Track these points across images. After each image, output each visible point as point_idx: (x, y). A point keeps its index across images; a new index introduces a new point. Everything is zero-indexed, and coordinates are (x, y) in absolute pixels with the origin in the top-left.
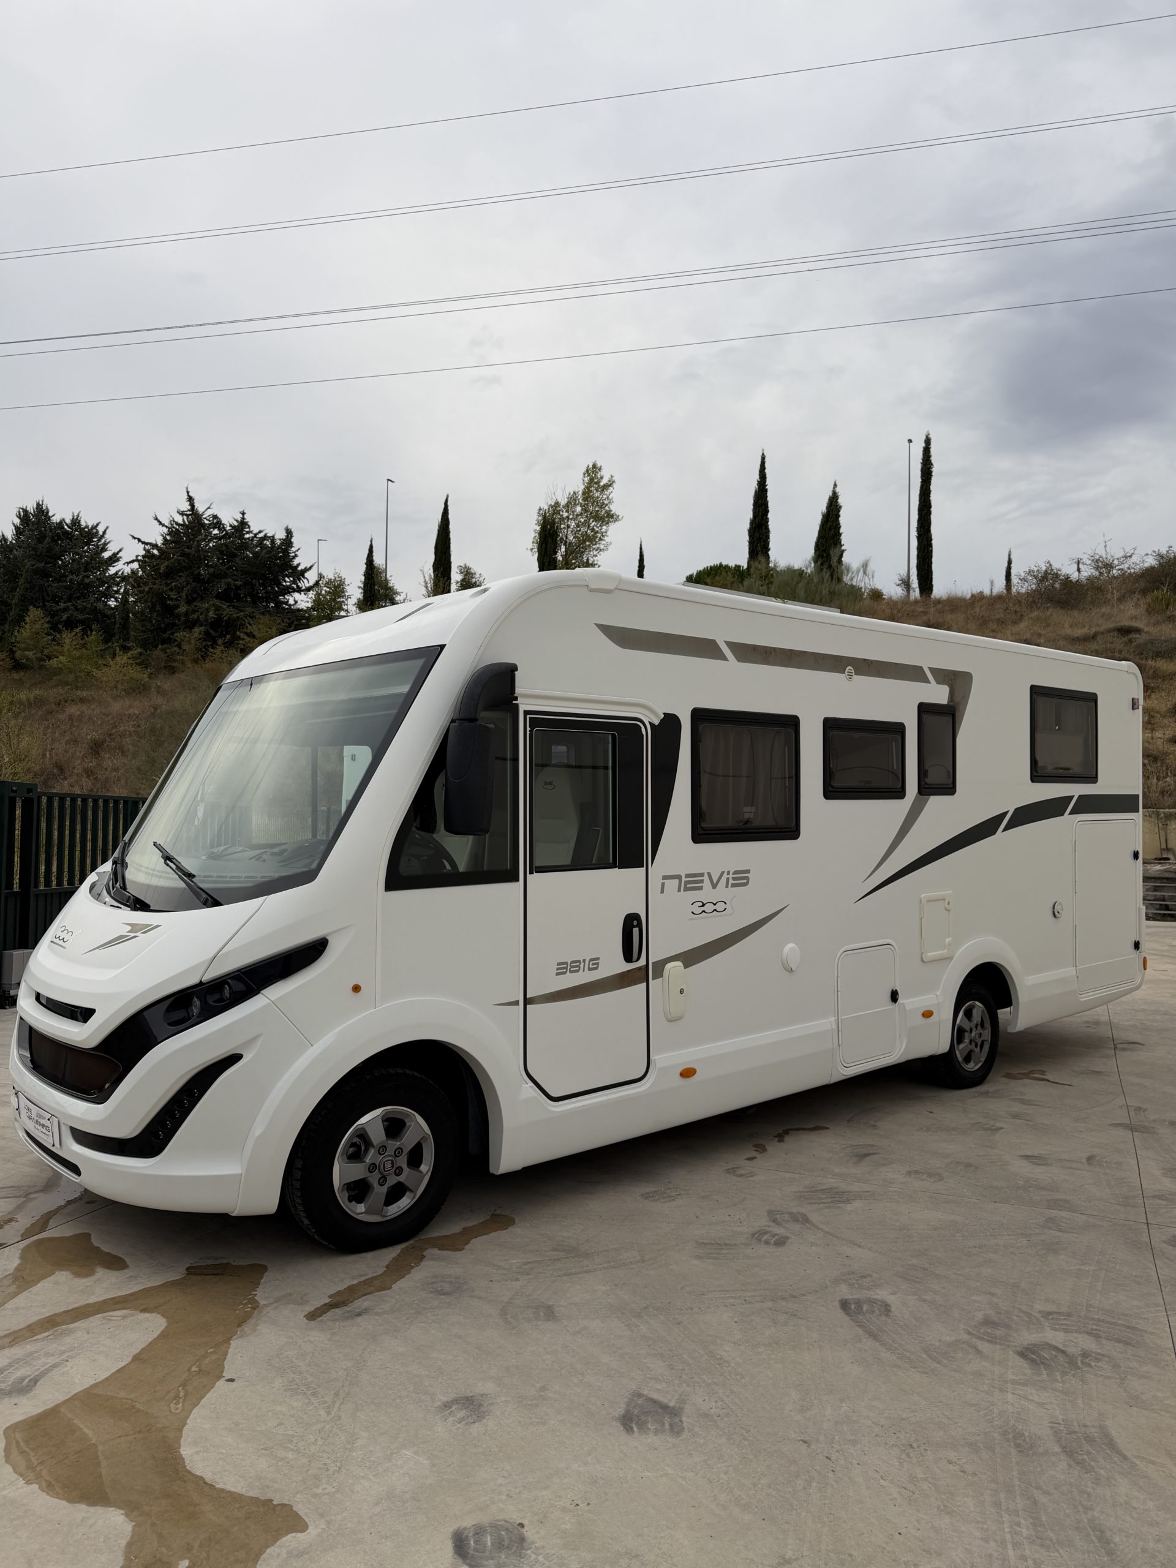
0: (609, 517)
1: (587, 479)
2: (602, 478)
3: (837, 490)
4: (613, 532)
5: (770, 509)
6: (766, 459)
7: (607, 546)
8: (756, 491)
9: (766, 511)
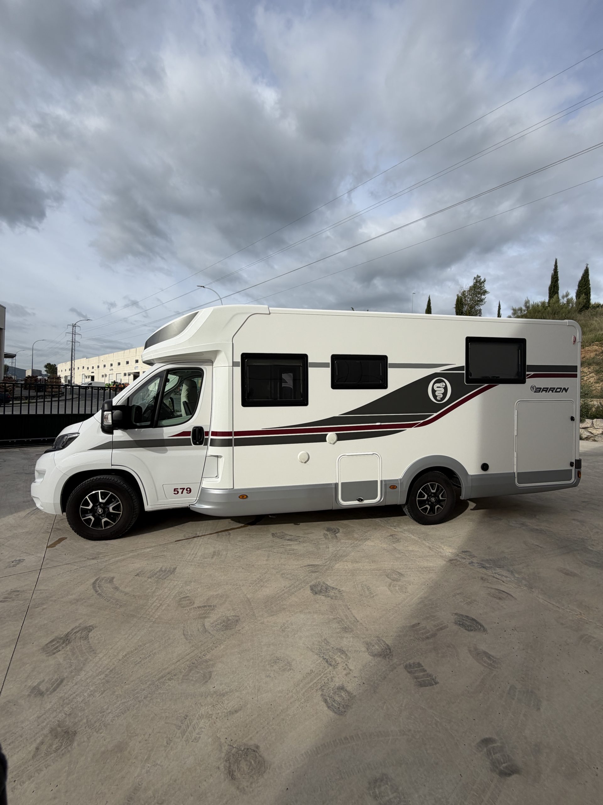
0: (485, 292)
1: (475, 281)
2: (481, 279)
3: (588, 266)
4: (487, 297)
5: (559, 279)
6: (558, 260)
7: (485, 303)
8: (552, 273)
9: (557, 280)
